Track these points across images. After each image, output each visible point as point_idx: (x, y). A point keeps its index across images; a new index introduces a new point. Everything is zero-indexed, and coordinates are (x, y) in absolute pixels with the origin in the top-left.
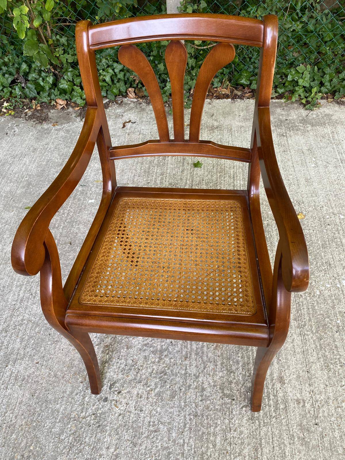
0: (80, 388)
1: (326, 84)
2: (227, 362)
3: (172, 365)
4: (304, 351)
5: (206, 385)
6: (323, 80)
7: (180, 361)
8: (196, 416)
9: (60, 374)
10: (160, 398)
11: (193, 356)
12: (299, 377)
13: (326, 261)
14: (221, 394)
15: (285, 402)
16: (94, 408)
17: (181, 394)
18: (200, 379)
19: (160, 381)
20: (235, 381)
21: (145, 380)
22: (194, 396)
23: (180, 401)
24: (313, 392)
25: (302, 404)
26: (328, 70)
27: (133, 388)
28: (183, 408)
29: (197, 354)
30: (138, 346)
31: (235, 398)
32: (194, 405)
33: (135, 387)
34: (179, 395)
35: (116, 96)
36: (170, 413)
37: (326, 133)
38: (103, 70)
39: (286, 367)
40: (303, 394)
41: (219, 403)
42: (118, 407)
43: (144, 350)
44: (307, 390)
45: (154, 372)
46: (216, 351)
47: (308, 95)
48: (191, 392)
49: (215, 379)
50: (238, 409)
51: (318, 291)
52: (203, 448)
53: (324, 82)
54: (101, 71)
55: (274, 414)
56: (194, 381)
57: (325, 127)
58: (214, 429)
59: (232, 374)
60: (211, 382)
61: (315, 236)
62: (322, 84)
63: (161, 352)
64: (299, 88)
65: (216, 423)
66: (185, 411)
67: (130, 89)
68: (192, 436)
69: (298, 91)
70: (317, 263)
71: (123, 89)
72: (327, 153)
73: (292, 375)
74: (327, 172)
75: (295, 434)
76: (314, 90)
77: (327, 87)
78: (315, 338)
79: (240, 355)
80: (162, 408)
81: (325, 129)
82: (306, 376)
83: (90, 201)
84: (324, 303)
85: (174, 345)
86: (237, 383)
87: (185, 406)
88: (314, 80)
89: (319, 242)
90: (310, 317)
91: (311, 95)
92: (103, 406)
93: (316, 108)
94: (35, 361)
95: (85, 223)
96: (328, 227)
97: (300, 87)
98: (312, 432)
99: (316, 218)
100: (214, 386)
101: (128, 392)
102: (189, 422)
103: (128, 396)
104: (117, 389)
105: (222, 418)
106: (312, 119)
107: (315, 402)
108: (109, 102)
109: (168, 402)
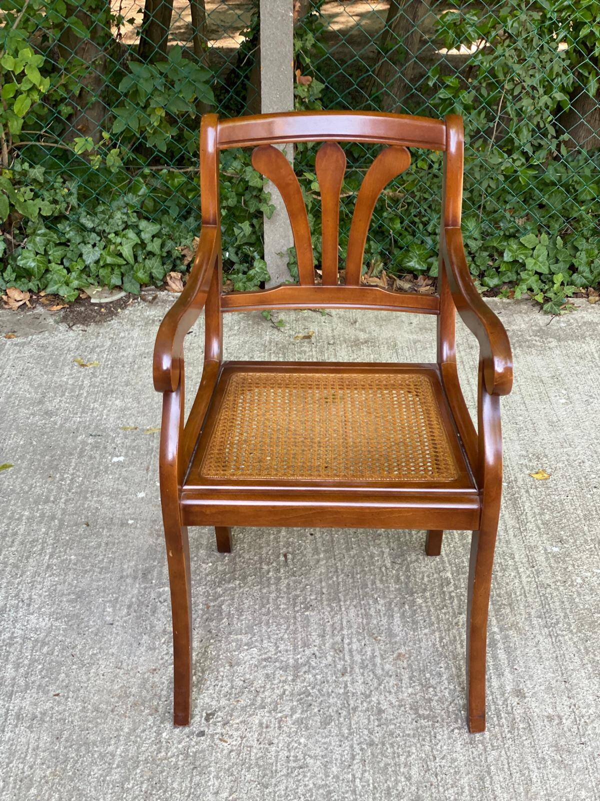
0: (149, 723)
1: (581, 269)
2: (420, 675)
3: (319, 683)
4: (557, 657)
5: (385, 706)
6: (574, 261)
7: (334, 678)
8: (371, 745)
9: (105, 707)
10: (302, 726)
11: (357, 670)
12: (549, 688)
13: (593, 538)
14: (414, 716)
15: (528, 719)
16: (180, 746)
17: (342, 719)
18: (373, 699)
19: (300, 704)
20: (436, 698)
21: (270, 705)
22: (366, 721)
23: (340, 729)
24: (575, 705)
25: (556, 721)
26: (582, 244)
27: (250, 716)
28: (347, 737)
29: (363, 667)
30: (251, 662)
31: (439, 719)
32: (366, 732)
33: (254, 714)
34: (338, 720)
35: (141, 286)
36: (325, 743)
37: (588, 351)
38: (117, 234)
39: (527, 677)
40: (558, 709)
41: (410, 726)
42: (226, 742)
43: (265, 667)
44: (566, 703)
45: (287, 693)
46: (399, 662)
47: (547, 287)
48: (359, 716)
49: (401, 697)
50: (446, 732)
51: (579, 578)
52: (388, 783)
53: (576, 265)
54: (113, 235)
55: (509, 735)
57: (584, 343)
58: (405, 759)
59: (431, 689)
60: (394, 702)
61: (571, 504)
62: (573, 269)
63: (297, 667)
64: (528, 274)
65: (409, 752)
66: (352, 739)
67: (173, 274)
68: (368, 769)
69: (527, 280)
70: (575, 541)
71: (158, 272)
72: (590, 383)
73: (537, 686)
74: (590, 412)
75: (547, 757)
76: (559, 278)
77: (584, 274)
78: (575, 640)
79: (442, 665)
80: (309, 737)
81: (583, 345)
82: (563, 687)
83: (115, 459)
84: (592, 594)
85: (320, 658)
86: (440, 701)
87: (351, 734)
88: (557, 261)
89: (579, 512)
90: (566, 613)
91: (553, 287)
92: (197, 743)
93: (566, 312)
94: (52, 693)
95: (111, 493)
96: (595, 490)
97: (530, 273)
98: (575, 753)
99: (571, 478)
100: (400, 706)
101: (241, 722)
102: (361, 753)
103: (243, 727)
104: (220, 719)
105: (418, 745)
106: (558, 330)
107: (579, 717)
108: (128, 297)
109: (318, 730)
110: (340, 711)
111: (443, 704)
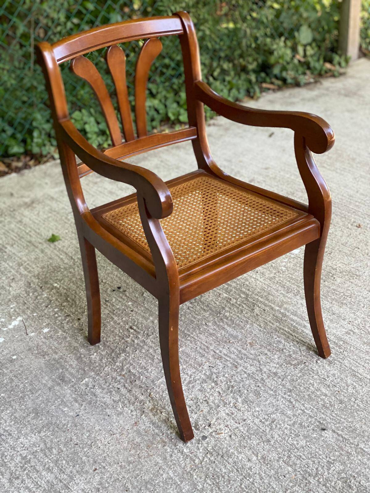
7: (234, 371)
10: (249, 403)
11: (240, 362)
12: (331, 321)
14: (292, 367)
15: (339, 339)
18: (265, 370)
19: (234, 393)
20: (291, 353)
21: (220, 402)
22: (275, 381)
23: (267, 392)
24: (350, 322)
25: (351, 332)
29: (241, 359)
31: (305, 361)
34: (262, 389)
40: (346, 327)
42: (222, 434)
43: (193, 387)
44: (346, 323)
45: (221, 392)
46: (254, 347)
48: (269, 382)
56: (261, 374)
63: (209, 377)
80: (259, 406)
85: (215, 366)
87: (275, 391)
101: (216, 420)
104: (204, 425)
109: (259, 400)
110: (257, 385)
111: (298, 353)
